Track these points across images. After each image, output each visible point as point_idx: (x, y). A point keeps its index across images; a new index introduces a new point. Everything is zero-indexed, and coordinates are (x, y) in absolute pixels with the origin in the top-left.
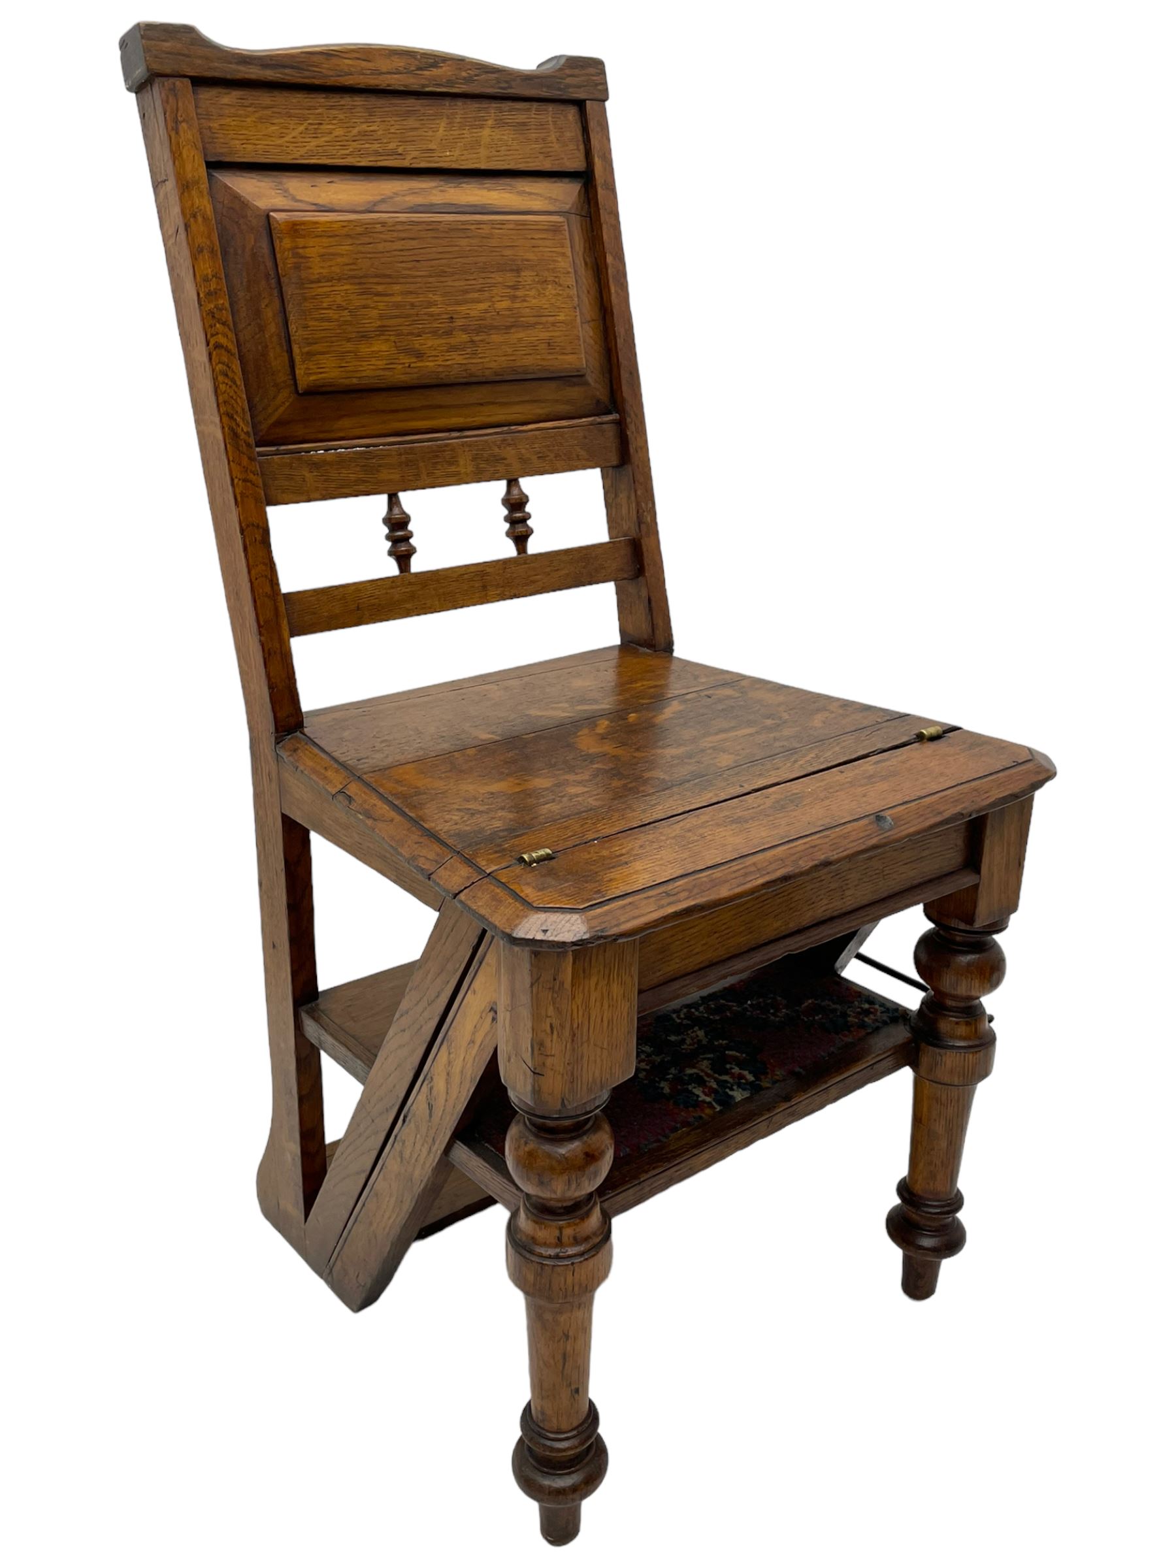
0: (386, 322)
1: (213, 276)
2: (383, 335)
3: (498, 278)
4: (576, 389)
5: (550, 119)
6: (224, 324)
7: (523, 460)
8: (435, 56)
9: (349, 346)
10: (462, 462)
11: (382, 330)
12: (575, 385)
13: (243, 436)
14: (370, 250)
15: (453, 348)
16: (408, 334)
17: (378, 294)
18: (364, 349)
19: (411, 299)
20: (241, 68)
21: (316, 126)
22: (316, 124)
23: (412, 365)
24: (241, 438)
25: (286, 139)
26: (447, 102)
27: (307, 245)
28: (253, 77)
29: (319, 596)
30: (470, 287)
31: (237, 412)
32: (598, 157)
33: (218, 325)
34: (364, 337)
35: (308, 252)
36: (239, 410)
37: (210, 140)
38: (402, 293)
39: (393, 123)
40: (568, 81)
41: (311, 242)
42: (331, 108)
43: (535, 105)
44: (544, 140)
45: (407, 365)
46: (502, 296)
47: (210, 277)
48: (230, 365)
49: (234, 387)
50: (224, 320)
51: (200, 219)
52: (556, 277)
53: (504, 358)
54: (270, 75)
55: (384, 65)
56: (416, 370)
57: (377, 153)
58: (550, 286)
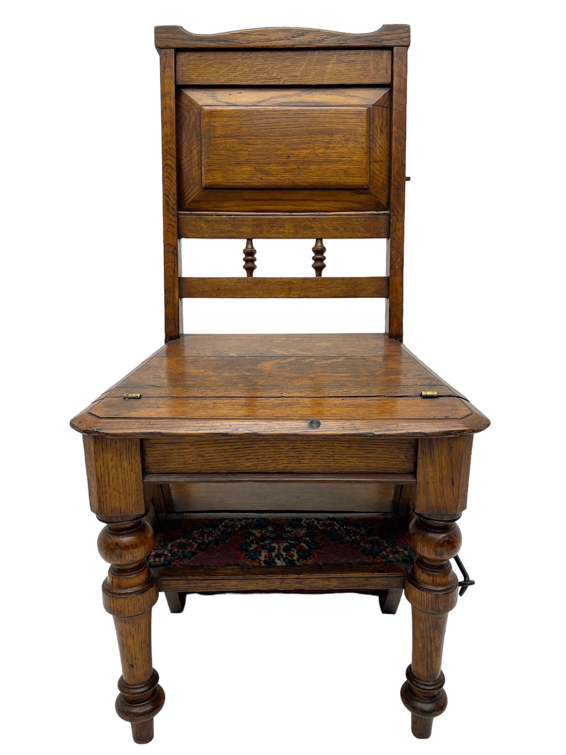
0: (252, 157)
1: (170, 134)
2: (249, 163)
3: (320, 138)
4: (364, 196)
5: (371, 57)
6: (171, 155)
7: (324, 229)
8: (304, 30)
9: (230, 168)
10: (287, 227)
11: (248, 162)
12: (362, 193)
13: (172, 205)
14: (249, 124)
15: (288, 171)
16: (263, 163)
17: (248, 144)
18: (238, 169)
19: (266, 146)
20: (199, 43)
21: (235, 67)
22: (235, 66)
23: (263, 178)
24: (171, 206)
25: (219, 74)
26: (309, 53)
27: (216, 121)
28: (204, 46)
29: (200, 281)
30: (301, 142)
31: (170, 194)
32: (397, 76)
33: (168, 156)
34: (238, 164)
35: (216, 124)
36: (172, 193)
37: (182, 76)
38: (262, 144)
39: (276, 64)
40: (384, 37)
41: (218, 119)
42: (245, 58)
43: (363, 51)
44: (365, 69)
45: (260, 178)
46: (320, 147)
47: (168, 135)
48: (171, 173)
49: (171, 183)
50: (171, 154)
51: (168, 109)
52: (355, 138)
53: (316, 177)
54: (212, 45)
55: (273, 36)
56: (265, 180)
57: (266, 79)
58: (351, 142)
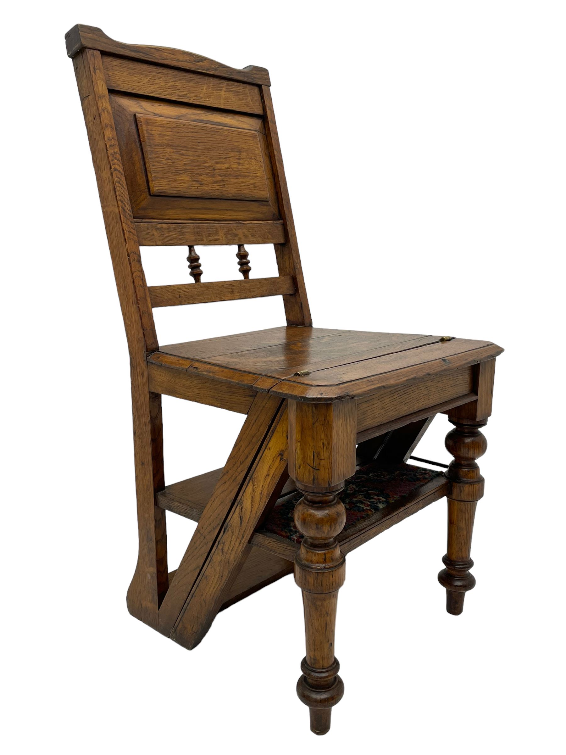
0: (187, 168)
1: (112, 138)
2: (186, 173)
3: (232, 154)
4: (265, 207)
5: (248, 91)
6: (118, 160)
7: (246, 237)
8: (201, 57)
9: (172, 176)
10: (220, 235)
11: (186, 170)
12: (264, 205)
13: (128, 211)
14: (179, 135)
15: (215, 182)
16: (197, 174)
17: (183, 155)
18: (178, 178)
19: (197, 158)
20: (122, 50)
21: (153, 80)
22: (153, 79)
23: (199, 188)
24: (127, 212)
25: (141, 84)
26: (206, 78)
27: (152, 129)
28: (127, 55)
29: (163, 289)
30: (221, 157)
31: (125, 200)
32: (269, 109)
33: (115, 160)
34: (178, 173)
35: (153, 132)
36: (126, 199)
37: (108, 80)
38: (194, 156)
39: (185, 83)
40: (255, 76)
41: (154, 128)
42: (159, 73)
43: (242, 84)
44: (246, 99)
45: (196, 187)
46: (234, 162)
47: (111, 139)
48: (121, 179)
49: (123, 189)
50: (118, 158)
51: (106, 112)
52: (255, 157)
53: (236, 189)
54: (133, 55)
55: (181, 58)
56: (200, 190)
57: (178, 95)
58: (253, 160)
